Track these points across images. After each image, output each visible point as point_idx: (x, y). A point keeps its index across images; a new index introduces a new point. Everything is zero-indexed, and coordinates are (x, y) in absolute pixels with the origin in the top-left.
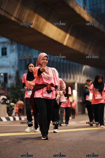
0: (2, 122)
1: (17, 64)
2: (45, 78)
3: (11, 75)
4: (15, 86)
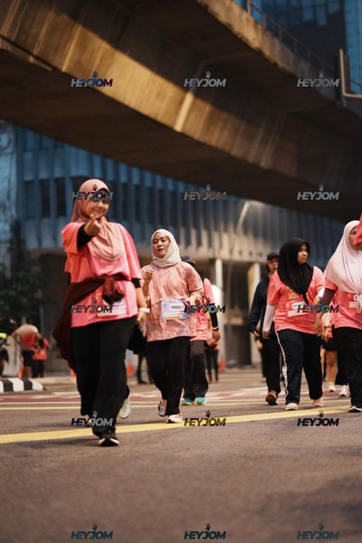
1: (13, 197)
2: (99, 257)
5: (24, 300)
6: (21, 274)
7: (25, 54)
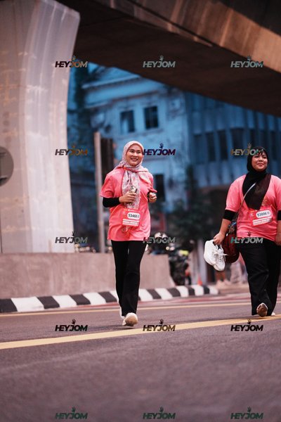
0: (159, 300)
1: (187, 147)
3: (174, 179)
4: (186, 207)
6: (196, 207)
7: (191, 35)
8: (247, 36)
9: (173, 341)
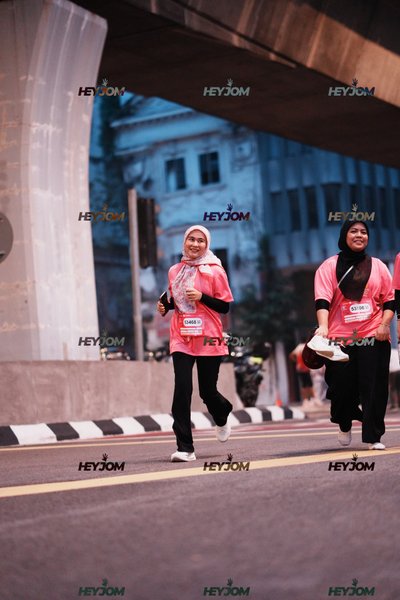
3: (242, 255)
4: (259, 296)
5: (278, 323)
6: (273, 295)
7: (265, 51)
8: (345, 53)
9: (240, 486)
